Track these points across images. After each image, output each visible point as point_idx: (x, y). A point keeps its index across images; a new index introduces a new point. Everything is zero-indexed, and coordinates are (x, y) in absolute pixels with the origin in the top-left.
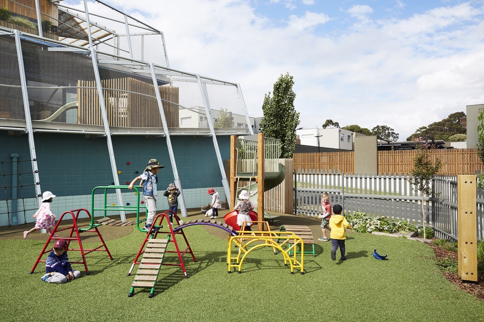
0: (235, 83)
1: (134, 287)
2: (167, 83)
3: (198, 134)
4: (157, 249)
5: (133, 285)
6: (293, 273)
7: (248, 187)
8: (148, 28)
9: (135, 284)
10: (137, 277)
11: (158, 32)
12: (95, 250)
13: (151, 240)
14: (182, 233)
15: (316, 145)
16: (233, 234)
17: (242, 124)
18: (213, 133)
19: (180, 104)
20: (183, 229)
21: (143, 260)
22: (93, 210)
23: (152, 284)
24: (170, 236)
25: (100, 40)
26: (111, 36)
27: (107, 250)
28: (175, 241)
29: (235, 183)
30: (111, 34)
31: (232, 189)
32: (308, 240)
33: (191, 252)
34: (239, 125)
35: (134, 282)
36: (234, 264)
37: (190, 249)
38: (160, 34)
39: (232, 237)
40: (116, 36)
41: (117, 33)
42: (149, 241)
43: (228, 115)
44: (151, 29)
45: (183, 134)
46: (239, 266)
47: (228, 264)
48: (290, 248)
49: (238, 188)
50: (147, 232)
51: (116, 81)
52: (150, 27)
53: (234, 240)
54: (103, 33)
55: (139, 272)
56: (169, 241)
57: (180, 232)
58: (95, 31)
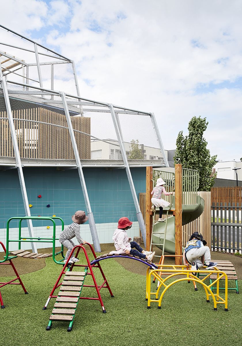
0: (149, 112)
1: (52, 320)
2: (78, 113)
3: (111, 166)
4: (74, 282)
5: (50, 318)
6: (215, 309)
7: (165, 220)
8: (59, 57)
9: (53, 317)
10: (55, 311)
11: (69, 61)
12: (9, 284)
13: (68, 272)
14: (99, 266)
15: (233, 178)
16: (153, 267)
17: (155, 157)
18: (127, 165)
19: (91, 135)
20: (100, 262)
21: (61, 293)
22: (8, 241)
23: (70, 318)
24: (87, 269)
25: (10, 70)
26: (20, 66)
27: (21, 283)
28: (92, 274)
29: (151, 216)
30: (20, 63)
31: (148, 223)
32: (231, 276)
33: (108, 287)
34: (152, 158)
35: (53, 315)
36: (153, 299)
37: (107, 283)
38: (70, 62)
39: (152, 271)
40: (25, 66)
41: (27, 62)
42: (66, 274)
43: (140, 148)
44: (61, 58)
45: (95, 166)
46: (159, 301)
47: (147, 300)
48: (212, 284)
49: (153, 221)
50: (64, 265)
51: (27, 111)
52: (60, 56)
53: (153, 274)
54: (11, 63)
55: (57, 305)
56: (87, 274)
57: (97, 265)
58: (4, 61)
